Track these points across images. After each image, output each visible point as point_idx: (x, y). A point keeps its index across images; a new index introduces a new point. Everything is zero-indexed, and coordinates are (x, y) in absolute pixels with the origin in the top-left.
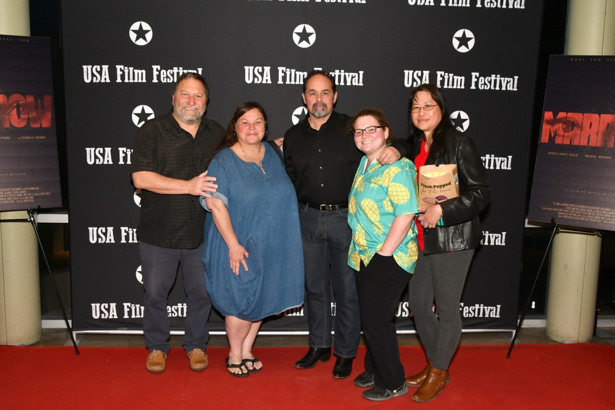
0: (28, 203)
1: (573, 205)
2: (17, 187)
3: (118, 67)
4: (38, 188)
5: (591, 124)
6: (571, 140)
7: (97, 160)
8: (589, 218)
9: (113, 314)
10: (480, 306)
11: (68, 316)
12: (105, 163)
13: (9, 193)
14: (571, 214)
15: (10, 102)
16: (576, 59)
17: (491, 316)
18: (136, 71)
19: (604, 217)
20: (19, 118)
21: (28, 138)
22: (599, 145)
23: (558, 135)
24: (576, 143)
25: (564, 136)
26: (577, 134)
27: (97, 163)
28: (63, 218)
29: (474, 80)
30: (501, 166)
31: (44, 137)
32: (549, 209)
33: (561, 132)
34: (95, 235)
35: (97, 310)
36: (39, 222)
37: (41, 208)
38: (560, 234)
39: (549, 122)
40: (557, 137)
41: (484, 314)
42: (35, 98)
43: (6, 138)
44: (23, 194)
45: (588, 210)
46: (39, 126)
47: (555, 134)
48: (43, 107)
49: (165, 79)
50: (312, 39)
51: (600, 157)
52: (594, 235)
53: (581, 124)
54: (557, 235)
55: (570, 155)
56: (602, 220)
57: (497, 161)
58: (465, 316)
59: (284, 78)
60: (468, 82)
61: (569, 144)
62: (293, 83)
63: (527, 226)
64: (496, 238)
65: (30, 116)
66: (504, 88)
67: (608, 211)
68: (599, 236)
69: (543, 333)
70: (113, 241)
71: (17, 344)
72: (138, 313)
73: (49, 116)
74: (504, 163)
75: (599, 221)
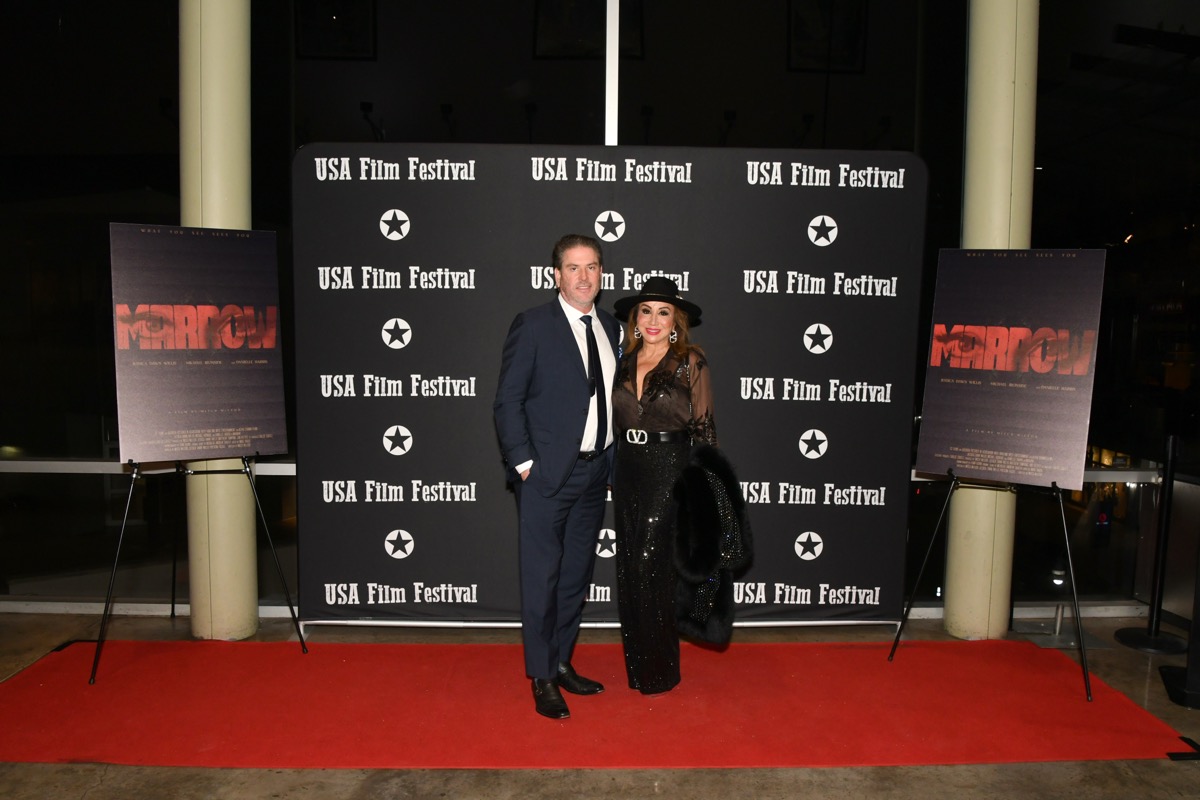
0: (243, 448)
1: (976, 451)
2: (229, 427)
3: (365, 269)
4: (256, 429)
5: (997, 340)
6: (971, 362)
7: (336, 392)
8: (1000, 468)
9: (354, 598)
10: (852, 588)
11: (293, 601)
12: (345, 395)
13: (218, 435)
14: (974, 463)
15: (222, 315)
16: (975, 255)
17: (868, 602)
18: (388, 274)
19: (1019, 466)
20: (234, 336)
21: (245, 362)
22: (1009, 368)
23: (954, 356)
24: (978, 366)
25: (961, 357)
26: (979, 355)
27: (335, 395)
28: (289, 469)
29: (838, 282)
30: (876, 398)
31: (265, 362)
32: (945, 456)
33: (957, 352)
34: (330, 491)
35: (332, 593)
36: (257, 474)
37: (260, 454)
38: (960, 489)
39: (940, 339)
40: (952, 358)
41: (857, 599)
42: (255, 310)
43: (217, 362)
44: (238, 437)
45: (997, 457)
46: (259, 347)
47: (950, 355)
48: (265, 321)
49: (426, 284)
50: (621, 230)
51: (1011, 385)
52: (1006, 491)
53: (983, 341)
54: (956, 491)
55: (970, 382)
56: (1017, 471)
57: (871, 391)
58: (830, 602)
60: (830, 285)
61: (968, 367)
63: (913, 478)
64: (872, 495)
65: (249, 334)
66: (878, 294)
67: (1024, 459)
68: (1012, 492)
69: (940, 627)
70: (355, 500)
71: (225, 638)
72: (387, 597)
73: (273, 333)
74: (881, 394)
75: (1013, 472)
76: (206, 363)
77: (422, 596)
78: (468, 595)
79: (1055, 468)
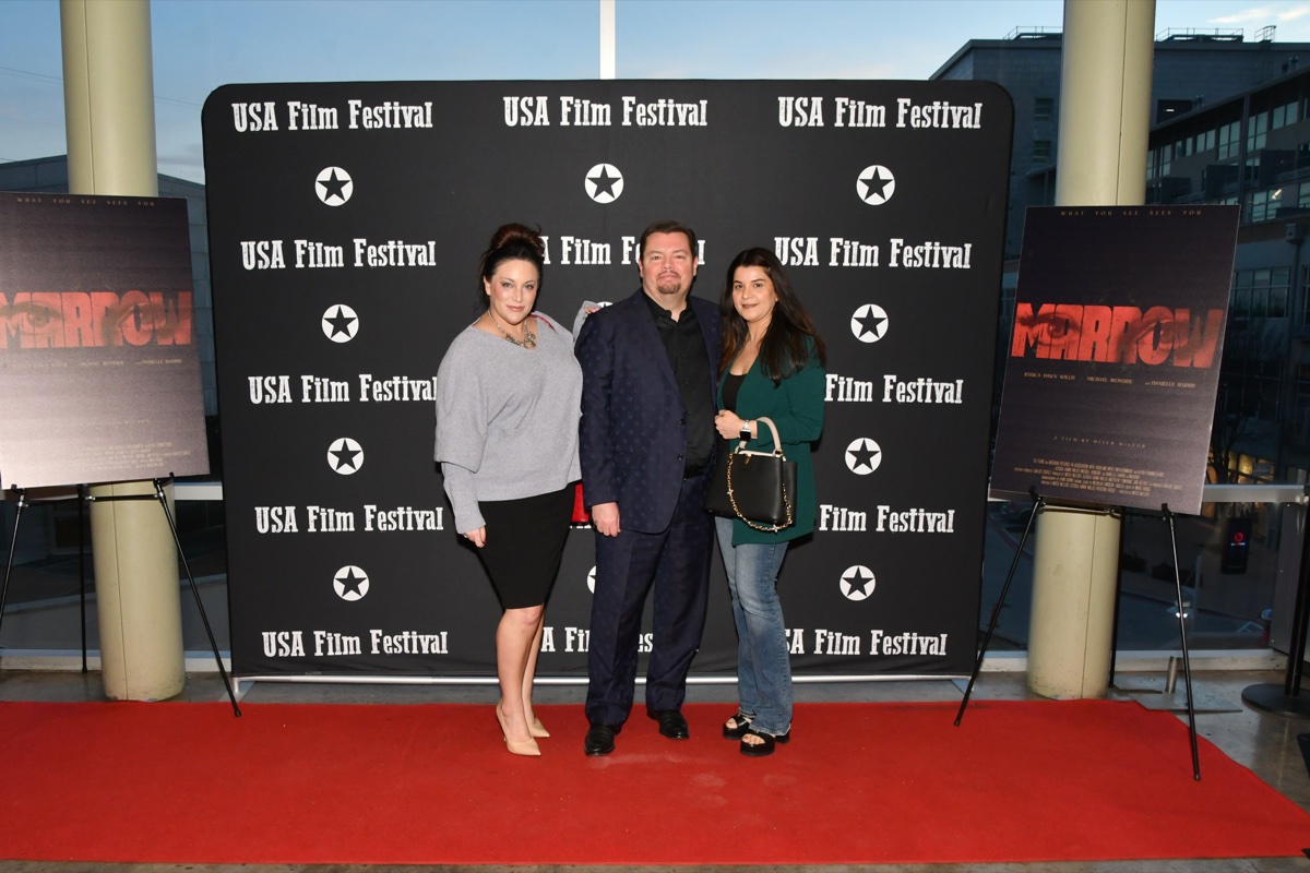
0: (154, 469)
1: (1067, 464)
2: (135, 443)
3: (298, 243)
4: (170, 444)
5: (1097, 322)
6: (1063, 351)
7: (268, 397)
8: (1096, 486)
9: (298, 649)
10: (911, 635)
11: (221, 650)
12: (279, 401)
13: (122, 453)
14: (1063, 479)
15: (123, 304)
16: (1071, 213)
17: (931, 653)
18: (327, 249)
19: (1120, 482)
20: (138, 330)
22: (1112, 358)
23: (1041, 343)
24: (1072, 356)
25: (1050, 345)
26: (1074, 342)
27: (267, 401)
28: (213, 492)
29: (895, 251)
30: (943, 398)
31: (178, 360)
32: (1027, 470)
33: (1046, 338)
34: (264, 519)
35: (271, 643)
36: (176, 499)
37: (175, 475)
38: (1046, 513)
39: (1025, 322)
40: (1039, 346)
41: (919, 648)
42: (164, 297)
43: (118, 363)
44: (147, 455)
45: (1093, 472)
46: (171, 343)
47: (1036, 342)
48: (177, 311)
49: (375, 260)
50: (618, 188)
51: (1113, 380)
52: (1104, 515)
53: (1080, 324)
54: (1041, 515)
55: (1062, 377)
56: (1118, 489)
57: (937, 389)
58: (885, 652)
59: (572, 255)
60: (885, 255)
61: (1059, 358)
62: (586, 262)
64: (937, 520)
65: (157, 327)
66: (947, 265)
67: (1127, 474)
68: (1113, 517)
69: (1023, 679)
70: (295, 530)
71: (145, 699)
72: (338, 647)
73: (187, 325)
74: (949, 393)
75: (1113, 491)
76: (105, 363)
77: (380, 646)
78: (436, 644)
79: (1166, 486)
